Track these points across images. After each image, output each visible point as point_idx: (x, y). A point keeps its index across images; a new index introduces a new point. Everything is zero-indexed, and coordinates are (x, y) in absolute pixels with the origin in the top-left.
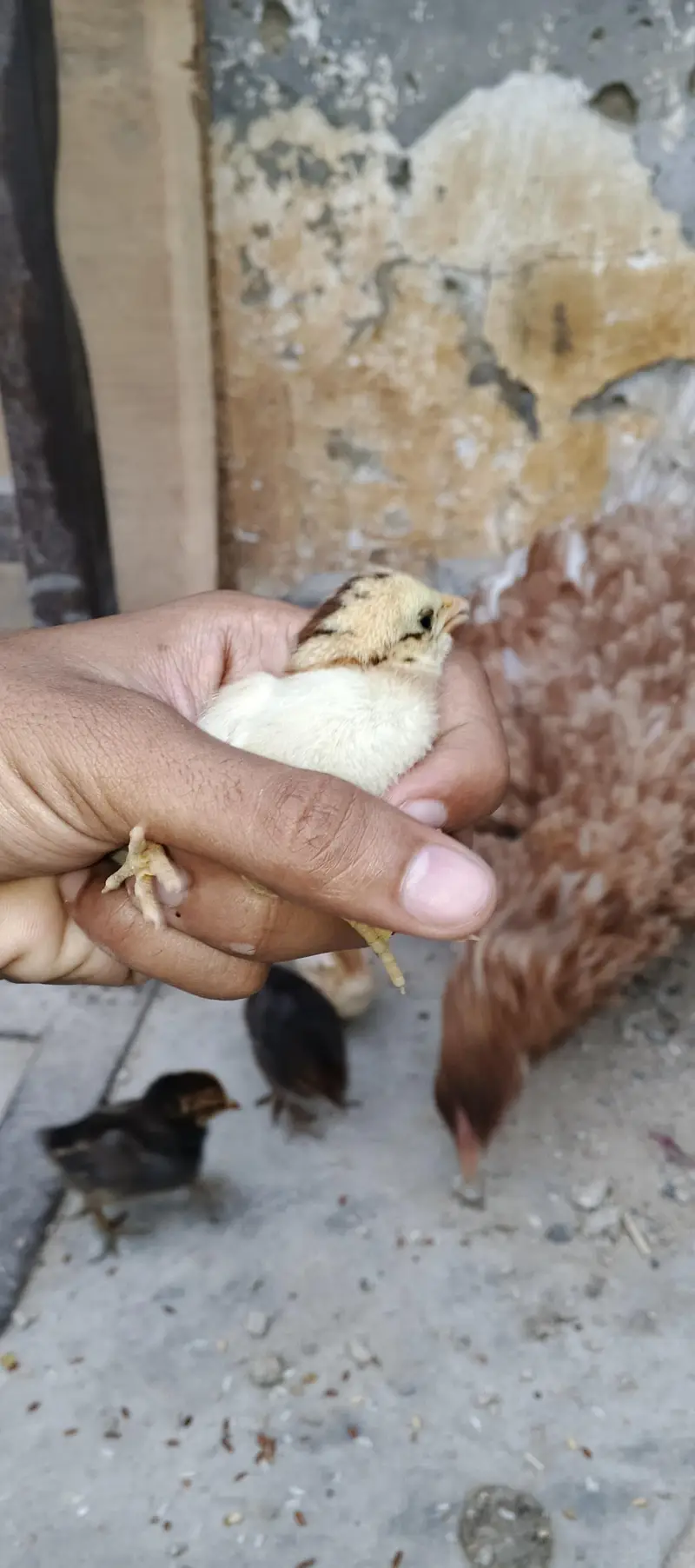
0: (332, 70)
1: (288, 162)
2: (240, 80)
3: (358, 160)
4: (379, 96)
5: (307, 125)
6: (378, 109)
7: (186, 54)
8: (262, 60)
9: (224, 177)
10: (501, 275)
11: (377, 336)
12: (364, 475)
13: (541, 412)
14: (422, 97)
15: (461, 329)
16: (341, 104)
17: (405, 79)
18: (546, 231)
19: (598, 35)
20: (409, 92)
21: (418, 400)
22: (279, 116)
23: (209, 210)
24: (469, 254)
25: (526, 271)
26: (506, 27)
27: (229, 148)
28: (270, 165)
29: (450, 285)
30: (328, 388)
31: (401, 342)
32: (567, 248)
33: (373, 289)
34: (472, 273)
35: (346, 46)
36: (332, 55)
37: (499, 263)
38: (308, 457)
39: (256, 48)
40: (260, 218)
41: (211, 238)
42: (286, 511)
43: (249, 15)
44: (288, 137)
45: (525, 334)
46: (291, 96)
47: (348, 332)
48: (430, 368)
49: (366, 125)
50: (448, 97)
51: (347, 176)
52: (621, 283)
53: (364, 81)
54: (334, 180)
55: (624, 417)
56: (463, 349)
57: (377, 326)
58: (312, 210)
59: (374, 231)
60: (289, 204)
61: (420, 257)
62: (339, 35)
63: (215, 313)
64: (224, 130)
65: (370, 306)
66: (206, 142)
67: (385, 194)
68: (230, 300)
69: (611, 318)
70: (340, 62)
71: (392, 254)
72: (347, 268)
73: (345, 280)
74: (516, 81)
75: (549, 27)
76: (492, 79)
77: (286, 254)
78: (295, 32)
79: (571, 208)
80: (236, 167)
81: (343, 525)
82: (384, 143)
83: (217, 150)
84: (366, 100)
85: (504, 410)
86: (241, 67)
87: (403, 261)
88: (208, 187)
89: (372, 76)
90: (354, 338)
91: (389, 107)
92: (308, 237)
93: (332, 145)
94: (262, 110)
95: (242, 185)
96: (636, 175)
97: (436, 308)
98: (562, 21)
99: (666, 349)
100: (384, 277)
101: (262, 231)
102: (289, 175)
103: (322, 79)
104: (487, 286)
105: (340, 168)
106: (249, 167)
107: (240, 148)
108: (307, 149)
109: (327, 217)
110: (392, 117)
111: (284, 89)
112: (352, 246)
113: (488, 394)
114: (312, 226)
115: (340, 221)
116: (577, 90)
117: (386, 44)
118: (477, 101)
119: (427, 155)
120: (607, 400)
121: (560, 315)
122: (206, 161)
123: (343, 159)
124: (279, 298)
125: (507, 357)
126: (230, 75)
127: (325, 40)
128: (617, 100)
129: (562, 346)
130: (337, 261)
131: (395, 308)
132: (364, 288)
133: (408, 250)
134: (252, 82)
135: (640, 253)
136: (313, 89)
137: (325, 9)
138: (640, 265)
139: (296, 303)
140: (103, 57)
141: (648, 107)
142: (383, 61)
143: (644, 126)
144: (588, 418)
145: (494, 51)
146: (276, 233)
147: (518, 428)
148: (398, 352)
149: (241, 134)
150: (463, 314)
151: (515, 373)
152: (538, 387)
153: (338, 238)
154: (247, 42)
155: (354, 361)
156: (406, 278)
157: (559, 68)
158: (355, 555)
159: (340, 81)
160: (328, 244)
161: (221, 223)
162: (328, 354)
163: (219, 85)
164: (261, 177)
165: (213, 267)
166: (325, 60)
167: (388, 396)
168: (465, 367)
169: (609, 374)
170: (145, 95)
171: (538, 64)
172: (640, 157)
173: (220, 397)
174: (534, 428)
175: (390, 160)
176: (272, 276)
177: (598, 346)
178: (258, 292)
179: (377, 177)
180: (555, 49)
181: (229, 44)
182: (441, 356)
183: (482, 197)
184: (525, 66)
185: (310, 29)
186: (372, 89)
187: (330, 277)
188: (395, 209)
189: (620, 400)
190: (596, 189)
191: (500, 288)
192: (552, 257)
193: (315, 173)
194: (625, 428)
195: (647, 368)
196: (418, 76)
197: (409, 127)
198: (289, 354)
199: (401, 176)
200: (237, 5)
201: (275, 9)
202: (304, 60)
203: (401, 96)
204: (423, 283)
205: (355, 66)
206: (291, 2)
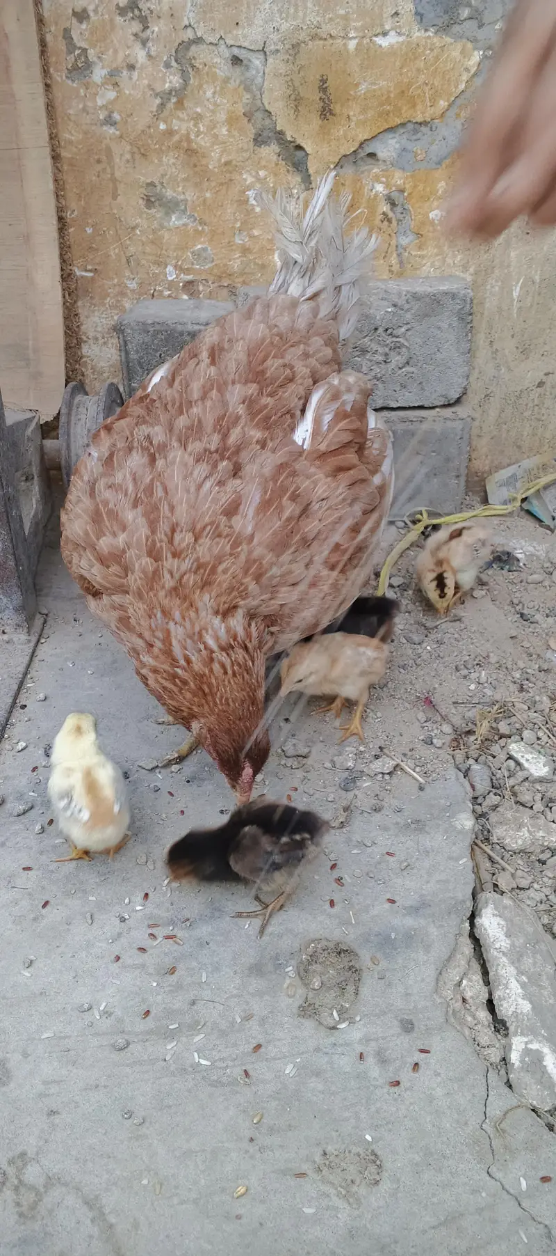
10: (276, 52)
11: (180, 104)
12: (174, 220)
13: (312, 166)
15: (246, 98)
18: (309, 15)
21: (215, 158)
24: (250, 35)
25: (294, 48)
29: (236, 61)
30: (142, 152)
31: (198, 109)
32: (327, 28)
33: (174, 65)
34: (252, 51)
37: (273, 43)
38: (129, 205)
41: (40, 21)
42: (113, 251)
45: (297, 101)
47: (156, 102)
48: (223, 131)
52: (370, 56)
55: (376, 169)
56: (248, 115)
57: (179, 96)
59: (173, 15)
61: (210, 37)
63: (47, 85)
65: (174, 80)
68: (59, 76)
69: (363, 88)
71: (189, 34)
72: (152, 48)
73: (151, 57)
77: (103, 35)
81: (162, 264)
85: (282, 165)
87: (198, 41)
90: (162, 106)
92: (119, 20)
97: (226, 80)
99: (406, 114)
100: (182, 54)
101: (81, 15)
104: (265, 62)
109: (133, 4)
112: (156, 29)
113: (270, 152)
114: (122, 11)
115: (145, 6)
120: (363, 155)
121: (324, 86)
124: (99, 74)
125: (283, 121)
129: (326, 113)
130: (144, 42)
131: (193, 82)
132: (168, 66)
133: (202, 32)
135: (384, 34)
138: (383, 42)
139: (113, 78)
144: (349, 171)
146: (93, 17)
147: (294, 178)
148: (198, 118)
150: (247, 85)
151: (290, 134)
152: (309, 146)
153: (144, 21)
155: (162, 126)
156: (200, 54)
158: (171, 285)
160: (136, 27)
161: (47, 8)
162: (142, 120)
165: (43, 44)
167: (191, 153)
168: (251, 132)
169: (363, 134)
173: (56, 158)
174: (306, 179)
176: (92, 55)
177: (354, 111)
178: (81, 69)
182: (231, 121)
187: (140, 55)
189: (372, 156)
191: (276, 64)
192: (315, 36)
194: (376, 178)
195: (392, 128)
198: (109, 121)
204: (214, 60)
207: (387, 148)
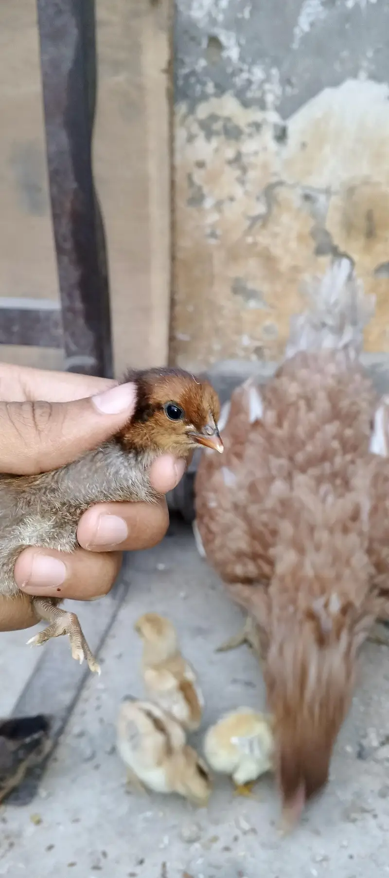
1: (218, 126)
2: (193, 80)
3: (257, 126)
4: (271, 91)
5: (229, 106)
6: (270, 98)
7: (163, 64)
8: (205, 68)
9: (181, 134)
10: (337, 193)
11: (264, 226)
12: (252, 304)
14: (296, 91)
15: (312, 223)
16: (249, 95)
17: (286, 81)
18: (364, 169)
20: (288, 89)
21: (285, 262)
22: (214, 101)
23: (172, 152)
24: (318, 181)
25: (350, 191)
26: (345, 54)
27: (185, 117)
28: (207, 128)
29: (307, 198)
30: (234, 255)
31: (277, 229)
32: (375, 178)
33: (263, 199)
34: (320, 191)
35: (253, 63)
36: (245, 67)
37: (336, 186)
38: (221, 294)
39: (202, 63)
40: (201, 157)
41: (173, 168)
42: (207, 324)
43: (199, 44)
44: (218, 112)
45: (349, 227)
46: (221, 90)
47: (247, 223)
48: (293, 245)
49: (262, 105)
50: (312, 91)
51: (250, 135)
53: (263, 82)
54: (243, 137)
56: (314, 234)
57: (263, 221)
58: (230, 153)
59: (265, 166)
60: (217, 150)
61: (290, 181)
62: (250, 56)
63: (173, 210)
64: (182, 108)
65: (260, 209)
66: (172, 114)
67: (272, 145)
68: (181, 203)
70: (249, 71)
71: (274, 179)
72: (249, 187)
73: (246, 193)
74: (349, 84)
75: (370, 54)
76: (336, 82)
77: (214, 178)
78: (225, 54)
79: (378, 156)
80: (188, 129)
81: (239, 332)
82: (273, 117)
83: (178, 119)
84: (264, 93)
86: (193, 73)
87: (280, 183)
88: (172, 139)
89: (268, 79)
90: (251, 227)
91: (277, 97)
92: (227, 168)
93: (242, 117)
94: (204, 97)
95: (191, 138)
97: (299, 210)
98: (377, 51)
100: (269, 193)
101: (201, 165)
102: (217, 133)
103: (239, 81)
104: (328, 199)
105: (247, 130)
106: (195, 128)
107: (191, 118)
108: (228, 119)
109: (238, 158)
110: (278, 103)
111: (217, 86)
112: (252, 174)
113: (327, 260)
114: (230, 162)
115: (245, 160)
117: (276, 62)
118: (327, 96)
119: (296, 125)
121: (369, 217)
122: (171, 125)
123: (249, 125)
124: (208, 203)
125: (338, 240)
126: (187, 77)
127: (242, 58)
129: (371, 234)
130: (242, 181)
131: (275, 210)
132: (258, 199)
133: (284, 177)
134: (199, 81)
136: (233, 86)
137: (243, 42)
139: (219, 206)
140: (117, 66)
142: (274, 71)
144: (383, 276)
145: (337, 67)
146: (209, 166)
148: (275, 235)
149: (192, 110)
150: (314, 215)
151: (343, 249)
152: (356, 257)
153: (244, 170)
154: (197, 59)
155: (250, 240)
156: (282, 193)
157: (375, 77)
158: (246, 349)
159: (249, 82)
160: (238, 173)
161: (178, 160)
162: (236, 235)
163: (181, 83)
164: (202, 135)
165: (173, 184)
166: (241, 70)
167: (268, 260)
168: (313, 244)
170: (140, 88)
171: (363, 75)
173: (173, 258)
175: (276, 126)
176: (206, 190)
178: (197, 199)
179: (268, 135)
180: (373, 67)
181: (187, 60)
182: (300, 238)
183: (327, 149)
184: (355, 75)
185: (233, 53)
186: (267, 86)
187: (238, 191)
188: (277, 154)
191: (336, 201)
192: (366, 182)
193: (233, 133)
196: (294, 80)
197: (287, 108)
198: (213, 235)
199: (281, 136)
200: (193, 39)
201: (214, 41)
202: (229, 70)
203: (284, 91)
204: (292, 197)
205: (258, 73)
206: (224, 37)
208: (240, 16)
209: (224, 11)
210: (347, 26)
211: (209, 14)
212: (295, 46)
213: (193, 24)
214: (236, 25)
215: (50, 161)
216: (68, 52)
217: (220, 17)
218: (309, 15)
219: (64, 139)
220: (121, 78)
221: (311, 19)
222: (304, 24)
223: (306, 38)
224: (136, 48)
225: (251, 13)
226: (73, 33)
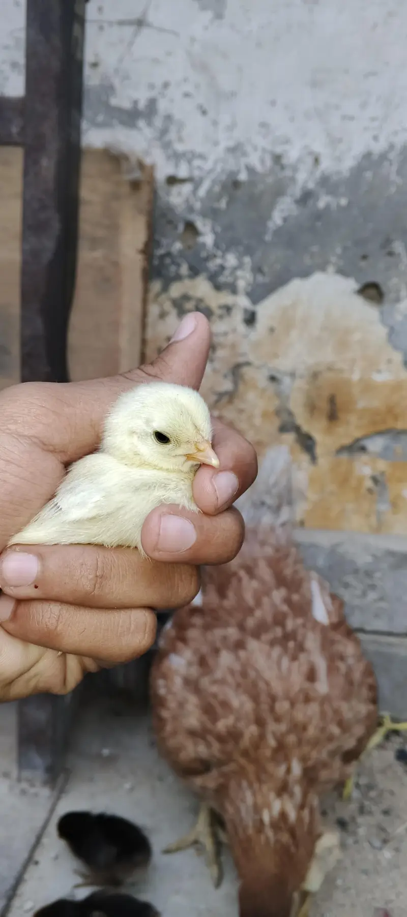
0: (218, 261)
1: (190, 304)
2: (168, 261)
3: (228, 309)
4: (242, 277)
5: (201, 288)
6: (241, 284)
7: (140, 245)
8: (181, 253)
9: (154, 310)
10: (302, 377)
11: (230, 401)
13: (319, 450)
14: (267, 279)
15: (276, 403)
16: (222, 279)
17: (257, 270)
18: (327, 355)
19: (364, 257)
20: (260, 279)
22: (187, 282)
23: (144, 326)
24: (283, 364)
25: (315, 375)
26: (315, 249)
27: (158, 295)
28: (179, 306)
29: (273, 379)
31: (242, 406)
32: (339, 365)
33: (230, 378)
34: (285, 374)
35: (227, 250)
37: (301, 370)
39: (178, 246)
41: (144, 342)
43: (176, 228)
44: (191, 293)
45: (312, 408)
46: (195, 272)
47: (214, 399)
48: (258, 421)
49: (233, 290)
50: (280, 281)
51: (221, 317)
52: (368, 387)
53: (235, 269)
54: (215, 318)
55: (364, 458)
56: (278, 413)
57: (231, 396)
59: (233, 346)
61: (257, 363)
62: (226, 243)
64: (156, 286)
65: (227, 385)
66: (146, 291)
67: (242, 328)
69: (361, 404)
70: (223, 257)
71: (241, 360)
72: (218, 365)
73: (216, 371)
74: (318, 277)
75: (339, 250)
76: (305, 274)
78: (201, 239)
79: (343, 344)
80: (161, 305)
82: (243, 302)
83: (151, 295)
84: (236, 279)
85: (298, 448)
86: (169, 254)
87: (248, 364)
88: (144, 314)
89: (240, 266)
90: (217, 401)
91: (248, 283)
93: (215, 300)
94: (178, 278)
95: (163, 315)
96: (381, 332)
97: (264, 390)
98: (345, 249)
99: (390, 424)
100: (236, 372)
103: (213, 265)
104: (293, 382)
105: (217, 312)
106: (168, 306)
107: (163, 297)
108: (200, 300)
110: (249, 289)
111: (191, 268)
112: (221, 353)
113: (290, 437)
116: (352, 285)
117: (249, 251)
118: (296, 285)
119: (266, 310)
120: (356, 448)
121: (332, 400)
122: (145, 302)
123: (221, 307)
125: (302, 419)
126: (162, 257)
127: (216, 245)
128: (373, 292)
129: (333, 416)
131: (241, 387)
132: (225, 376)
133: (251, 358)
135: (379, 371)
136: (206, 269)
137: (219, 229)
138: (379, 378)
140: (95, 243)
141: (389, 297)
142: (247, 260)
143: (386, 306)
144: (344, 457)
145: (307, 261)
147: (305, 458)
148: (241, 411)
149: (165, 289)
150: (278, 394)
151: (305, 428)
152: (318, 436)
154: (174, 241)
156: (249, 373)
157: (343, 272)
159: (222, 268)
161: (150, 334)
163: (156, 262)
164: (173, 312)
165: (143, 356)
166: (215, 256)
168: (277, 423)
169: (358, 434)
170: (116, 264)
171: (331, 269)
172: (383, 321)
174: (314, 459)
175: (246, 311)
177: (353, 419)
179: (238, 317)
180: (341, 263)
181: (164, 241)
182: (265, 415)
183: (294, 334)
184: (322, 268)
185: (208, 239)
186: (239, 273)
188: (246, 336)
189: (363, 449)
190: (357, 336)
191: (301, 384)
192: (330, 369)
194: (366, 464)
195: (380, 433)
196: (266, 269)
197: (258, 294)
199: (250, 319)
200: (170, 222)
201: (190, 227)
202: (203, 254)
203: (255, 278)
204: (257, 376)
205: (231, 260)
206: (200, 224)
207: (375, 445)
208: (216, 205)
209: (202, 200)
210: (319, 224)
211: (187, 201)
212: (268, 238)
213: (170, 209)
214: (211, 213)
215: (24, 344)
216: (49, 244)
217: (198, 205)
218: (282, 211)
219: (39, 324)
220: (98, 254)
221: (285, 214)
222: (277, 219)
223: (278, 232)
224: (114, 228)
225: (228, 204)
226: (56, 226)
